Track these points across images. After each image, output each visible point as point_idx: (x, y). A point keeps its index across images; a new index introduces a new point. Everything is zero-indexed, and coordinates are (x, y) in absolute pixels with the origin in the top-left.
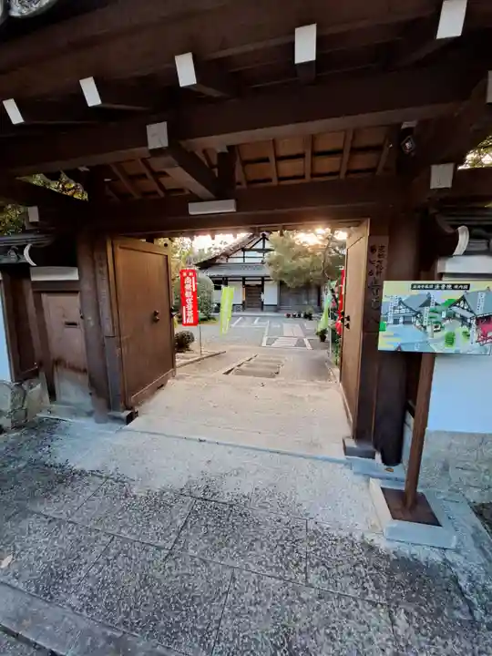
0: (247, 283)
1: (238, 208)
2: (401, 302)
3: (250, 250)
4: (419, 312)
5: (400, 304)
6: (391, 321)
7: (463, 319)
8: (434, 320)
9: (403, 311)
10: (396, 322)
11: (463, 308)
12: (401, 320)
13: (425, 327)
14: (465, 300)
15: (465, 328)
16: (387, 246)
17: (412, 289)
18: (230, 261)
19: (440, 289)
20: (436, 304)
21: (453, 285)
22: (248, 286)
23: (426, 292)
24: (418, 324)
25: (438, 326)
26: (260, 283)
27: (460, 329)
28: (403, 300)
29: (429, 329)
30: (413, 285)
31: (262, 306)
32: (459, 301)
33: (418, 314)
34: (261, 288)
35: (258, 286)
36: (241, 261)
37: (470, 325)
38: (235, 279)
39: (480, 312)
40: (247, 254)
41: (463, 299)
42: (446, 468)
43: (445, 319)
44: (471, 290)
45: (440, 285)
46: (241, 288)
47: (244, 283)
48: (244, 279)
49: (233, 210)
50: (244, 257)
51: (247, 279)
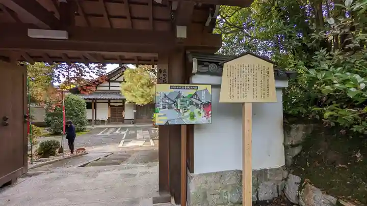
0: (112, 104)
1: (70, 36)
2: (165, 96)
3: (114, 81)
4: (175, 102)
5: (165, 97)
6: (161, 107)
7: (197, 105)
8: (183, 106)
9: (167, 101)
10: (164, 107)
11: (196, 99)
12: (167, 106)
13: (179, 110)
14: (197, 95)
15: (198, 110)
16: (167, 69)
17: (171, 89)
18: (99, 88)
19: (184, 88)
20: (183, 97)
21: (190, 87)
22: (113, 106)
23: (178, 90)
24: (175, 108)
25: (186, 110)
26: (121, 104)
27: (196, 110)
28: (167, 95)
29: (181, 111)
30: (171, 86)
31: (123, 120)
32: (194, 95)
33: (175, 103)
34: (122, 108)
35: (119, 106)
36: (107, 88)
37: (200, 108)
38: (103, 101)
39: (204, 101)
40: (112, 84)
41: (196, 94)
42: (205, 197)
43: (188, 106)
44: (199, 89)
45: (184, 86)
46: (108, 108)
47: (109, 105)
48: (109, 101)
49: (65, 37)
50: (109, 86)
51: (111, 101)
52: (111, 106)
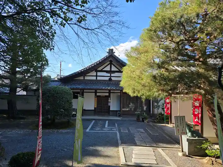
0: (98, 94)
3: (101, 71)
22: (100, 96)
26: (107, 94)
35: (106, 96)
38: (89, 91)
40: (99, 74)
47: (96, 94)
48: (96, 91)
50: (97, 76)
51: (98, 91)
52: (98, 96)
